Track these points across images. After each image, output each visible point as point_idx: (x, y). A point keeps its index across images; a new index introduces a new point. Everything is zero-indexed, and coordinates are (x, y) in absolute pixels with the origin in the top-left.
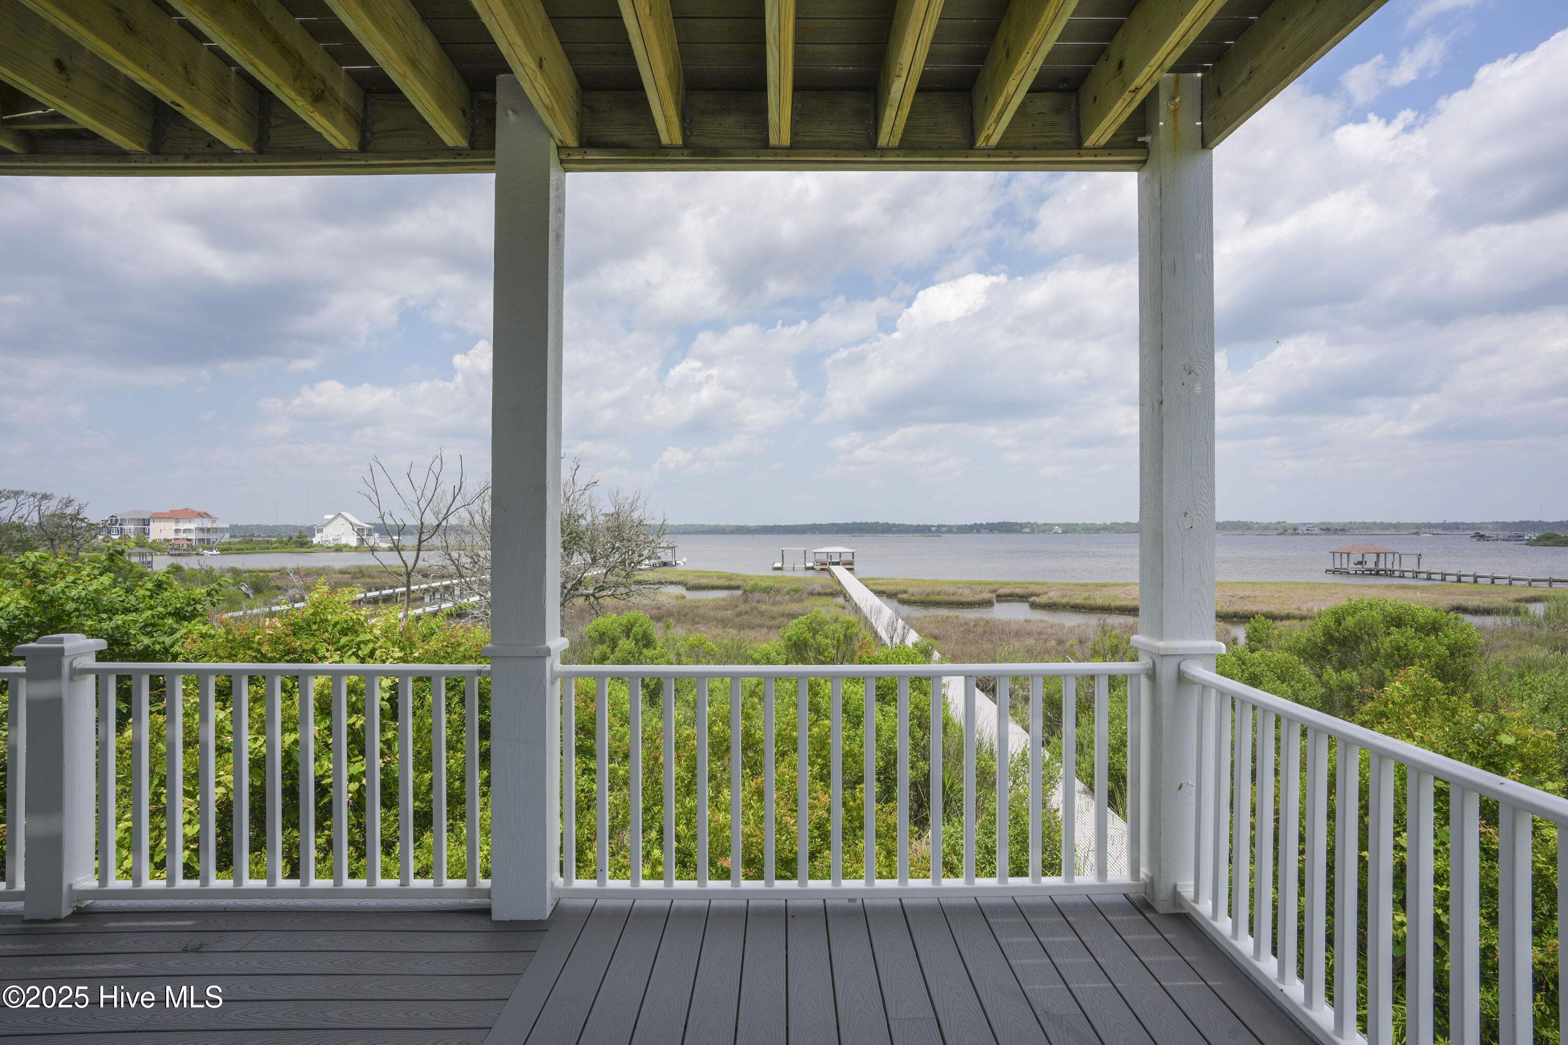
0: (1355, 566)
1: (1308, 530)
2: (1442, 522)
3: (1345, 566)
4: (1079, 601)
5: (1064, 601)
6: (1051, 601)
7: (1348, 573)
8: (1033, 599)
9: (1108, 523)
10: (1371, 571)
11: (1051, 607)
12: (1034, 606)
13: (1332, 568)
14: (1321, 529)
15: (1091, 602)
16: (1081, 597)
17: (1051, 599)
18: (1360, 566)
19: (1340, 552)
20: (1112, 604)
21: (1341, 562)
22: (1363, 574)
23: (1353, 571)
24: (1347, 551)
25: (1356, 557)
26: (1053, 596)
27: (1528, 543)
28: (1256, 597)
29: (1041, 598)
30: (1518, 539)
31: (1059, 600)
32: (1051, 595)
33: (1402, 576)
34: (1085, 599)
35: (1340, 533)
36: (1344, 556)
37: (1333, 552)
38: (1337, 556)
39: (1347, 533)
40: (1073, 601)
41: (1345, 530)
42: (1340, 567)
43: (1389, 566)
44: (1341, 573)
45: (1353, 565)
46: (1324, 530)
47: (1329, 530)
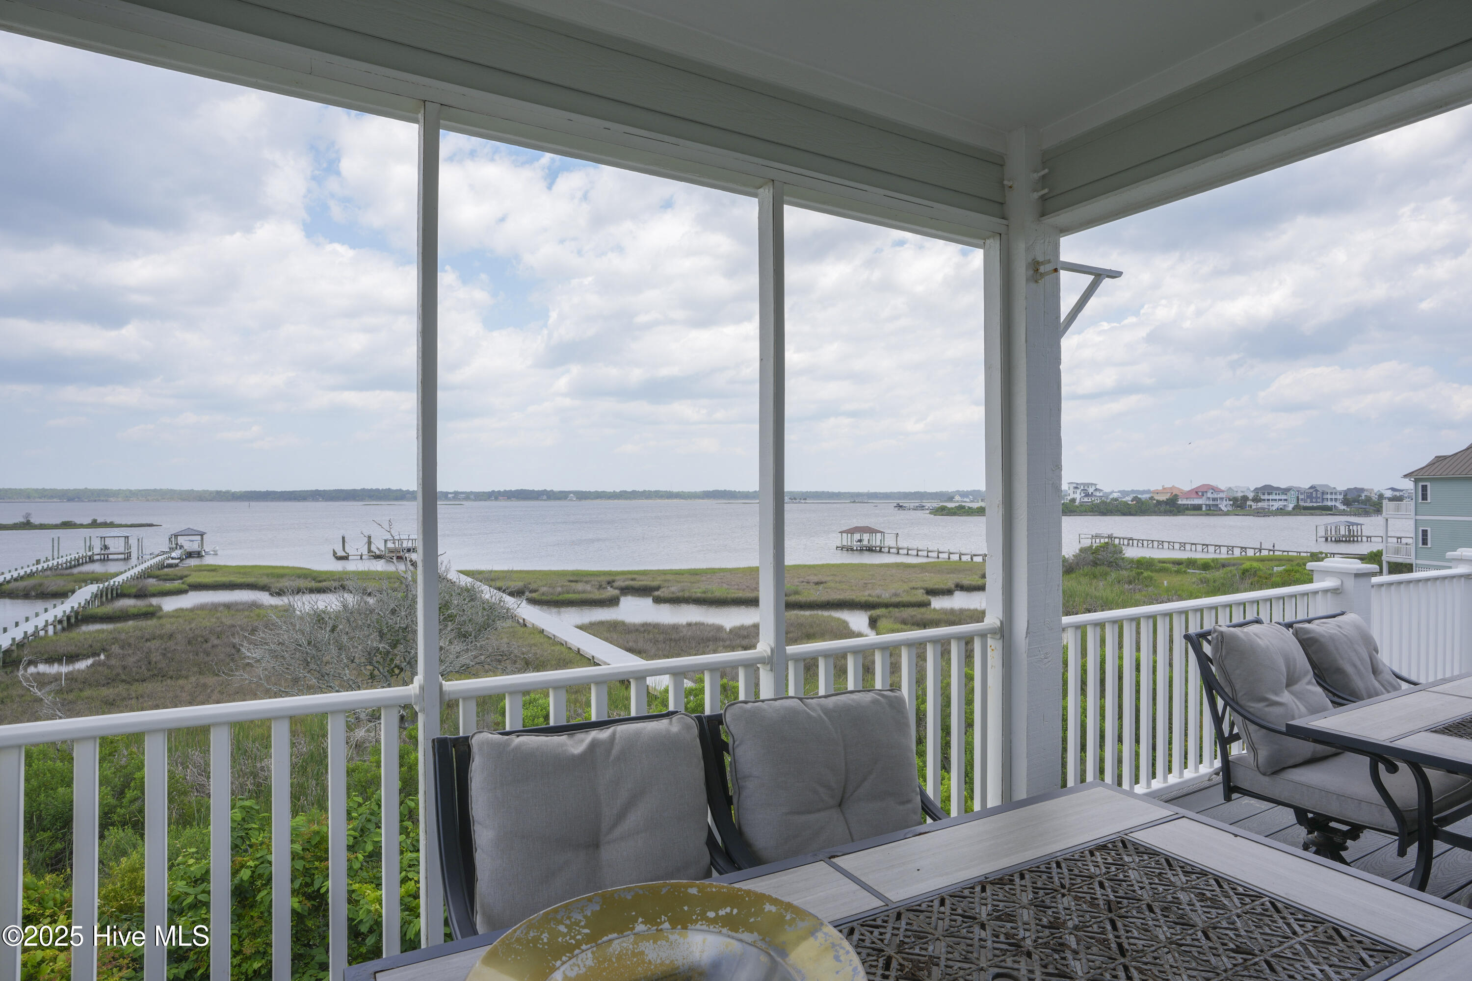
0: (856, 543)
2: (866, 491)
3: (850, 543)
4: (699, 595)
5: (687, 594)
6: (675, 595)
7: (852, 550)
8: (656, 593)
9: (618, 490)
10: (867, 547)
11: (675, 601)
12: (658, 600)
13: (839, 545)
14: (790, 499)
15: (709, 595)
16: (700, 590)
17: (673, 593)
18: (859, 543)
19: (847, 532)
20: (729, 596)
21: (846, 540)
22: (861, 550)
23: (855, 548)
24: (852, 531)
25: (857, 536)
26: (674, 589)
27: (930, 513)
28: (825, 582)
29: (663, 592)
30: (922, 508)
31: (680, 594)
32: (673, 589)
33: (889, 552)
34: (704, 592)
35: (803, 501)
36: (849, 535)
37: (841, 532)
38: (845, 535)
39: (807, 501)
40: (694, 596)
41: (805, 499)
42: (846, 544)
43: (878, 543)
44: (847, 550)
45: (854, 543)
46: (792, 499)
47: (795, 499)
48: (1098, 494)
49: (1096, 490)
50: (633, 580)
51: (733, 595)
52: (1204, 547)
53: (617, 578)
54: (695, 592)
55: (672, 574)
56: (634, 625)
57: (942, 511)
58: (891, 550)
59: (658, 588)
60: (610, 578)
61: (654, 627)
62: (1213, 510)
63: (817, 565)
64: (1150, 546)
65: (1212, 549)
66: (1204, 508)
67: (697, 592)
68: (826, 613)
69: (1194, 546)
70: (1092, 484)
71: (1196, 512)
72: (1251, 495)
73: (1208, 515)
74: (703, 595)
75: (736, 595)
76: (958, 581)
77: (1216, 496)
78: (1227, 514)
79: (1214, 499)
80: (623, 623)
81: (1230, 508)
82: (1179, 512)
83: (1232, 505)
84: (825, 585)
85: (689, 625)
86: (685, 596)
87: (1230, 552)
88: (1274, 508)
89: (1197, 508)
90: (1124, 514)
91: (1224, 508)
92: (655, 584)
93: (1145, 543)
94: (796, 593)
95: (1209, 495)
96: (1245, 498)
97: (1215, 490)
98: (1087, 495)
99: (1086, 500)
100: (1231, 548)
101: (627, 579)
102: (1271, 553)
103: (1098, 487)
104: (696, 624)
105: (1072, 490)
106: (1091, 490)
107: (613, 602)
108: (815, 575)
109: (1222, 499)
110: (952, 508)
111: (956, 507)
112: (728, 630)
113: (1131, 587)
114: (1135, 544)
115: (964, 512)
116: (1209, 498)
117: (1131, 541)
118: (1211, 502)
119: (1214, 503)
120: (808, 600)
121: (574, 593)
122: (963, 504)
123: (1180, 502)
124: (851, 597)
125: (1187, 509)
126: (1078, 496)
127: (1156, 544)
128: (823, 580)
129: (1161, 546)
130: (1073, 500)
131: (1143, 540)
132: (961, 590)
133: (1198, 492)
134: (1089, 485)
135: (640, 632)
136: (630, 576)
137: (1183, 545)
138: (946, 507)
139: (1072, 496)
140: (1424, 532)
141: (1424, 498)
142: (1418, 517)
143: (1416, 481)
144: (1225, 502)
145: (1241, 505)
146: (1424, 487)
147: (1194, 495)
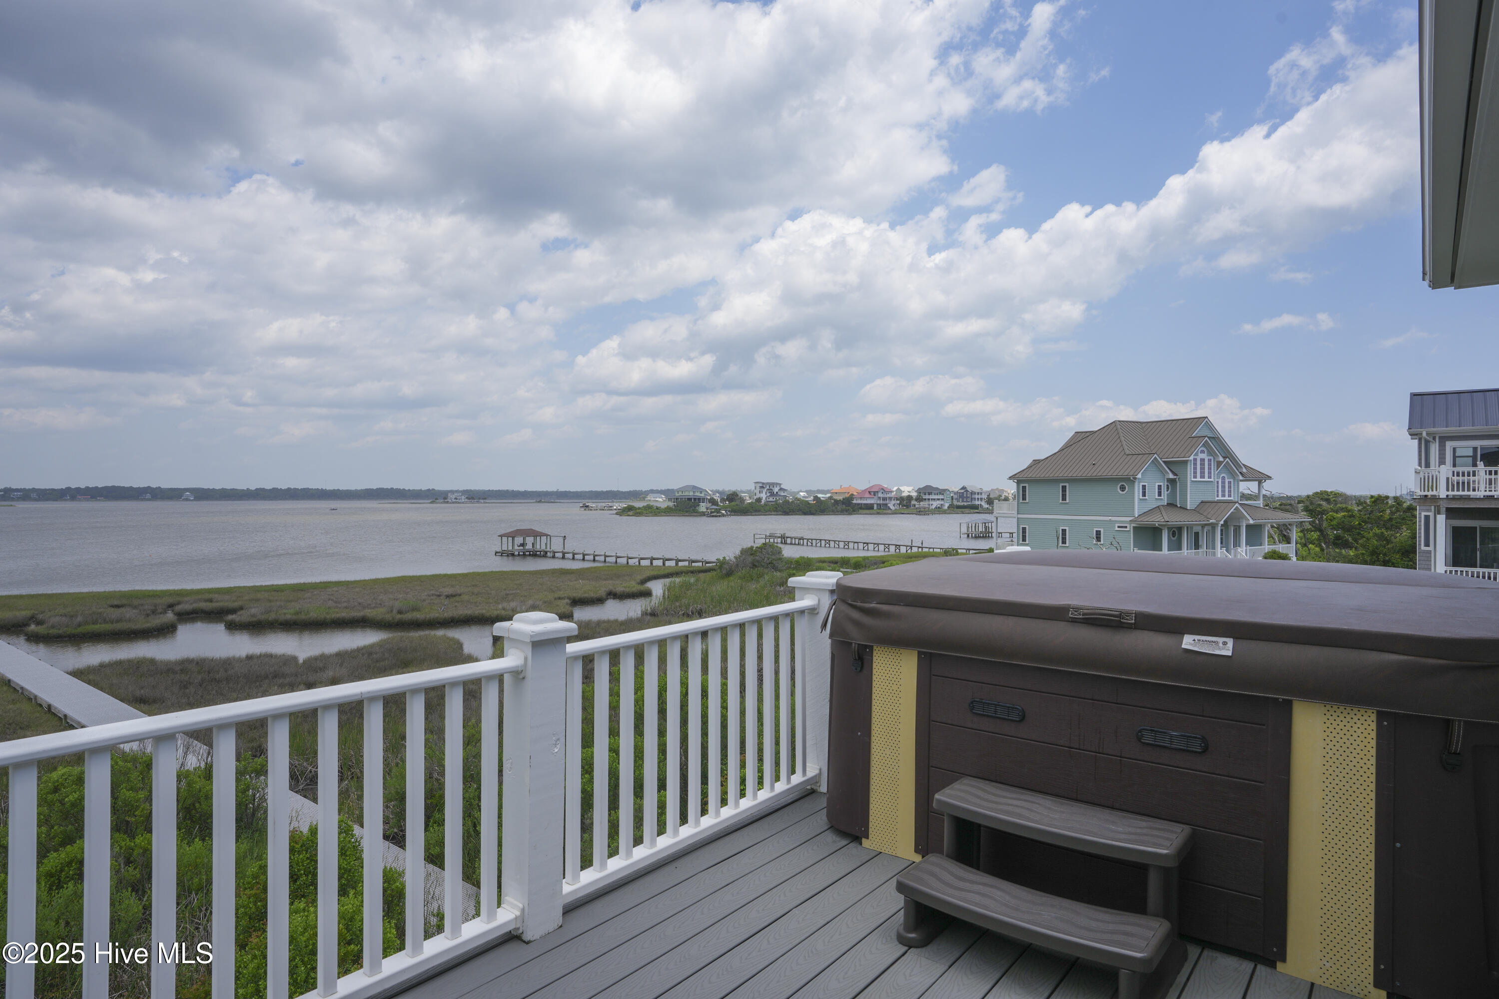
0: (518, 548)
1: (456, 499)
3: (510, 548)
4: (288, 617)
5: (272, 617)
6: (254, 619)
7: (513, 555)
8: (230, 617)
10: (530, 552)
11: (257, 627)
12: (232, 627)
13: (499, 550)
14: (467, 498)
15: (302, 617)
16: (292, 611)
17: (253, 616)
18: (522, 548)
19: (507, 535)
20: (328, 617)
21: (507, 545)
22: (524, 555)
23: (516, 553)
24: (512, 535)
25: (519, 540)
26: (254, 612)
27: (617, 514)
28: (460, 595)
29: (241, 615)
30: (610, 508)
31: (262, 617)
32: (253, 611)
33: (554, 557)
34: (297, 613)
35: (482, 501)
36: (510, 539)
37: (501, 536)
38: (505, 539)
39: (487, 501)
40: (282, 618)
41: (485, 499)
42: (506, 549)
43: (543, 547)
44: (508, 556)
45: (516, 547)
46: (469, 499)
47: (473, 498)
48: (782, 494)
49: (781, 489)
50: (211, 601)
51: (334, 616)
52: (865, 545)
53: (185, 599)
54: (285, 614)
56: (169, 662)
57: (628, 511)
58: (557, 555)
59: (233, 611)
60: (171, 600)
61: (197, 663)
62: (882, 509)
63: (460, 575)
64: (819, 545)
65: (871, 547)
66: (875, 506)
67: (288, 614)
68: (440, 633)
69: (856, 544)
70: (777, 484)
71: (867, 511)
72: (914, 494)
73: (878, 513)
74: (294, 617)
75: (338, 615)
76: (611, 587)
77: (885, 496)
78: (895, 513)
79: (884, 499)
80: (152, 661)
81: (897, 507)
82: (854, 511)
83: (899, 504)
84: (457, 598)
85: (249, 658)
86: (270, 619)
87: (887, 550)
88: (933, 507)
89: (869, 507)
90: (805, 514)
91: (892, 507)
92: (236, 605)
93: (814, 542)
94: (415, 609)
95: (880, 495)
96: (910, 498)
97: (884, 490)
98: (772, 494)
99: (771, 499)
100: (887, 546)
101: (200, 600)
102: (920, 550)
103: (782, 486)
104: (260, 656)
105: (758, 489)
106: (776, 490)
107: (166, 631)
108: (452, 586)
109: (890, 498)
110: (639, 508)
111: (643, 506)
112: (301, 661)
113: (782, 588)
114: (805, 543)
115: (651, 512)
116: (880, 498)
117: (802, 541)
118: (881, 502)
119: (884, 502)
120: (427, 617)
121: (105, 621)
122: (651, 504)
123: (854, 502)
124: (481, 612)
125: (861, 508)
126: (763, 496)
127: (823, 542)
128: (459, 592)
129: (827, 545)
130: (759, 500)
131: (812, 540)
133: (872, 492)
134: (773, 484)
135: (175, 672)
136: (207, 596)
137: (847, 543)
138: (633, 507)
139: (758, 496)
140: (1024, 529)
141: (1024, 499)
142: (1020, 516)
143: (1018, 483)
144: (893, 502)
145: (906, 504)
146: (1024, 488)
147: (867, 495)
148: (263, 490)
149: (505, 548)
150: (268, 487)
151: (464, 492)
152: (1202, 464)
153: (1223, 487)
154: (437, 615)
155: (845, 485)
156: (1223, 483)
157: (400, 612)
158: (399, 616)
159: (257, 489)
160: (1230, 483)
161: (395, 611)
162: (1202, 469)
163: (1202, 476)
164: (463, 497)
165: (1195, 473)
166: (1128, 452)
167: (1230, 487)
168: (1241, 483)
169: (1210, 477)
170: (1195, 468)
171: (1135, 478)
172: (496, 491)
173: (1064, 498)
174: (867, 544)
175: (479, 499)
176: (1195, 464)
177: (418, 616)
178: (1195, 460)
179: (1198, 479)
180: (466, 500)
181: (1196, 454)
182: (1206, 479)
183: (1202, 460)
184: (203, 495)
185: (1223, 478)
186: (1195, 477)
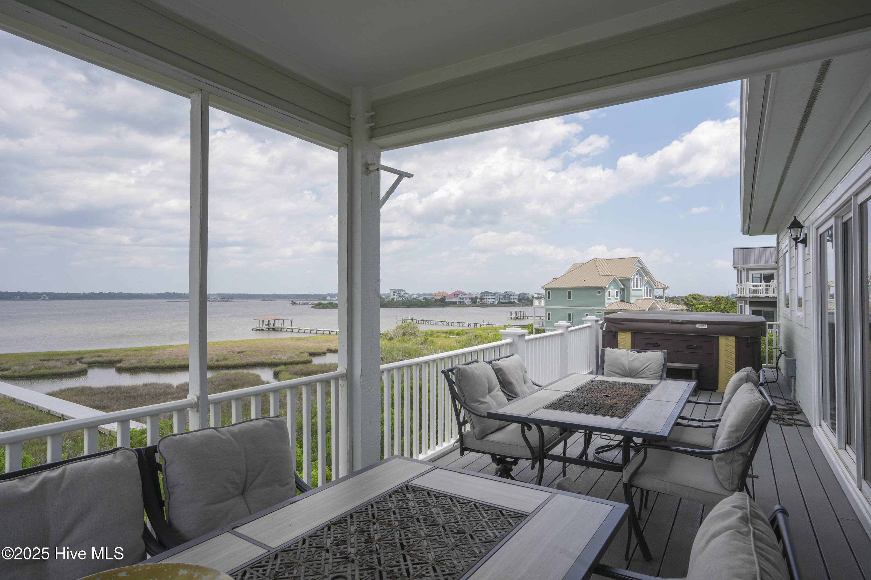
0: (265, 326)
1: (214, 299)
2: (272, 294)
3: (261, 326)
4: (153, 364)
5: (143, 364)
6: (134, 366)
7: (263, 330)
8: (119, 365)
10: (272, 328)
11: (134, 370)
12: (120, 370)
13: (255, 328)
14: (221, 298)
15: (161, 364)
16: (154, 361)
17: (133, 364)
18: (267, 326)
19: (259, 321)
20: (176, 364)
22: (269, 330)
23: (265, 329)
24: (262, 321)
25: (267, 322)
26: (134, 362)
27: (312, 307)
28: (245, 352)
29: (124, 364)
30: (307, 304)
31: (139, 364)
32: (132, 361)
33: (287, 331)
34: (157, 363)
35: (230, 300)
39: (233, 300)
40: (149, 365)
41: (232, 299)
43: (280, 326)
44: (260, 331)
45: (264, 326)
46: (222, 299)
47: (225, 298)
48: (406, 296)
49: (405, 293)
50: (99, 356)
51: (179, 363)
52: (458, 323)
53: (86, 355)
54: (150, 363)
55: (132, 351)
56: (100, 389)
57: (319, 306)
58: (288, 330)
59: (120, 361)
60: (78, 356)
61: (116, 389)
62: (462, 304)
63: (239, 341)
64: (432, 323)
65: (461, 324)
66: (458, 303)
67: (152, 362)
68: (245, 371)
69: (453, 323)
70: (403, 290)
71: (454, 305)
72: (479, 296)
73: (459, 307)
74: (156, 365)
75: (182, 363)
76: (328, 347)
77: (463, 297)
78: (468, 306)
79: (463, 299)
80: (90, 388)
81: (470, 303)
82: (446, 305)
83: (471, 302)
84: (245, 353)
85: (145, 385)
86: (142, 365)
87: (470, 326)
88: (489, 303)
89: (455, 303)
90: (419, 307)
91: (467, 303)
92: (118, 358)
93: (429, 322)
94: (225, 359)
95: (460, 296)
96: (476, 298)
97: (463, 294)
98: (400, 296)
99: (400, 299)
100: (470, 324)
101: (93, 356)
102: (488, 326)
103: (406, 292)
104: (151, 384)
105: (392, 293)
106: (402, 293)
107: (82, 373)
108: (238, 347)
109: (466, 298)
110: (325, 304)
111: (327, 303)
112: (175, 387)
113: (422, 346)
114: (425, 323)
115: (332, 306)
116: (460, 298)
117: (422, 321)
118: (461, 300)
119: (463, 300)
120: (233, 363)
122: (332, 301)
123: (446, 300)
124: (262, 360)
125: (450, 304)
126: (395, 297)
127: (435, 322)
128: (244, 350)
129: (437, 324)
130: (393, 299)
131: (428, 321)
132: (330, 353)
133: (455, 295)
134: (401, 290)
135: (104, 394)
136: (96, 354)
137: (448, 323)
138: (322, 303)
139: (392, 297)
140: (549, 314)
141: (549, 298)
142: (547, 307)
143: (546, 289)
144: (467, 300)
145: (475, 301)
146: (549, 293)
147: (453, 296)
148: (93, 294)
149: (258, 326)
150: (97, 292)
151: (219, 295)
152: (637, 281)
153: (647, 292)
154: (238, 362)
155: (441, 291)
156: (647, 290)
157: (217, 361)
158: (216, 363)
159: (89, 293)
160: (650, 290)
161: (214, 360)
162: (637, 283)
163: (637, 287)
164: (219, 298)
165: (634, 285)
166: (601, 274)
167: (650, 292)
168: (655, 290)
169: (641, 287)
170: (634, 283)
171: (605, 288)
172: (237, 294)
173: (569, 298)
174: (459, 323)
175: (228, 299)
176: (634, 280)
177: (228, 363)
178: (634, 278)
179: (635, 288)
180: (221, 299)
181: (634, 276)
182: (639, 288)
183: (637, 279)
184: (54, 296)
185: (647, 287)
186: (634, 287)
